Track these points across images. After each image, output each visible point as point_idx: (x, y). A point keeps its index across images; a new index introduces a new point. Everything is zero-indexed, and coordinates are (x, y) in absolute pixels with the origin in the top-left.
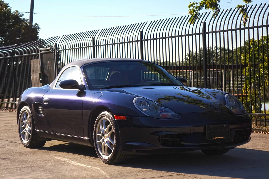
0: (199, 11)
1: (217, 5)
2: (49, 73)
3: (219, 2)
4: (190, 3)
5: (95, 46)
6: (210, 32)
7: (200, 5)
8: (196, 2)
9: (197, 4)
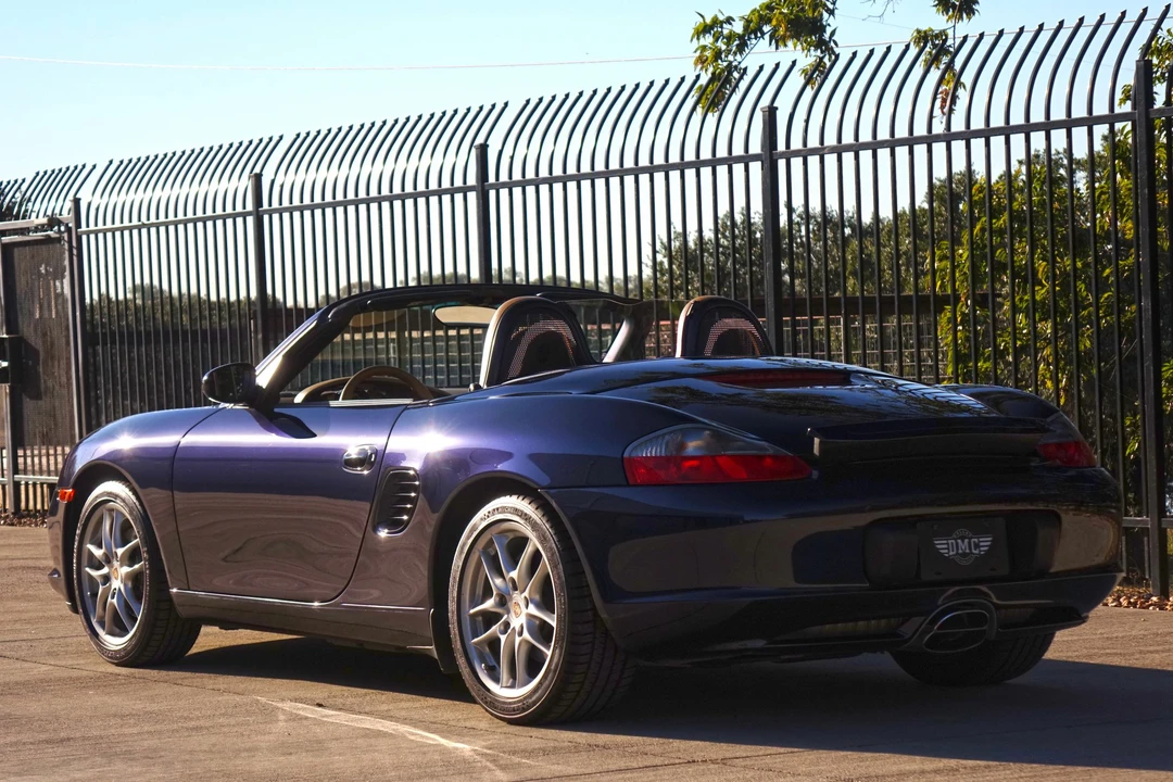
0: (741, 53)
1: (823, 29)
2: (45, 335)
3: (831, 12)
4: (701, 20)
5: (266, 212)
6: (797, 153)
7: (746, 28)
8: (726, 15)
9: (730, 24)
